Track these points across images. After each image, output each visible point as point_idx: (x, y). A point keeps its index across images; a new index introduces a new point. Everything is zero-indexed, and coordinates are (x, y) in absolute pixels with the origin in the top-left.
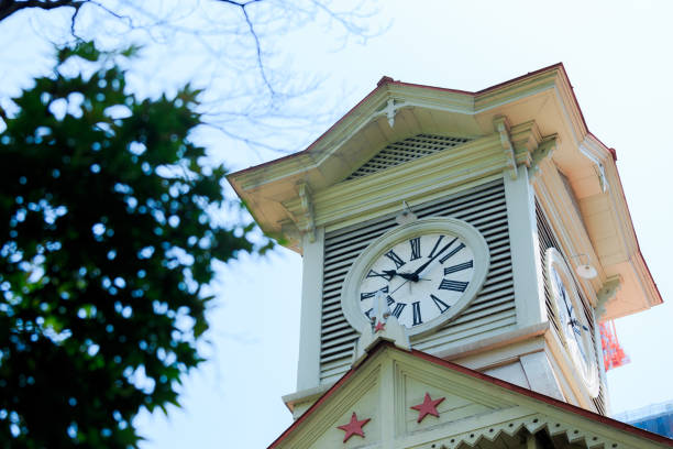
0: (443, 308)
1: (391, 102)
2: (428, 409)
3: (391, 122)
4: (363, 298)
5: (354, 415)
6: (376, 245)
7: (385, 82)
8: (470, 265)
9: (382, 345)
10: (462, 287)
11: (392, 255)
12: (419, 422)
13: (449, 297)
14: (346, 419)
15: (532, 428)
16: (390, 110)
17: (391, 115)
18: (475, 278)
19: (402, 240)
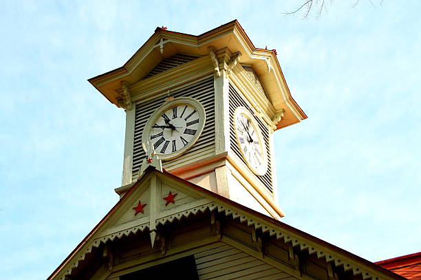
0: (185, 143)
1: (162, 40)
2: (170, 199)
3: (162, 50)
4: (151, 138)
5: (140, 202)
6: (158, 111)
7: (158, 30)
8: (197, 121)
9: (151, 170)
10: (193, 133)
11: (164, 116)
12: (166, 205)
13: (188, 137)
14: (136, 205)
15: (211, 209)
16: (161, 44)
17: (162, 47)
18: (200, 128)
19: (169, 109)
